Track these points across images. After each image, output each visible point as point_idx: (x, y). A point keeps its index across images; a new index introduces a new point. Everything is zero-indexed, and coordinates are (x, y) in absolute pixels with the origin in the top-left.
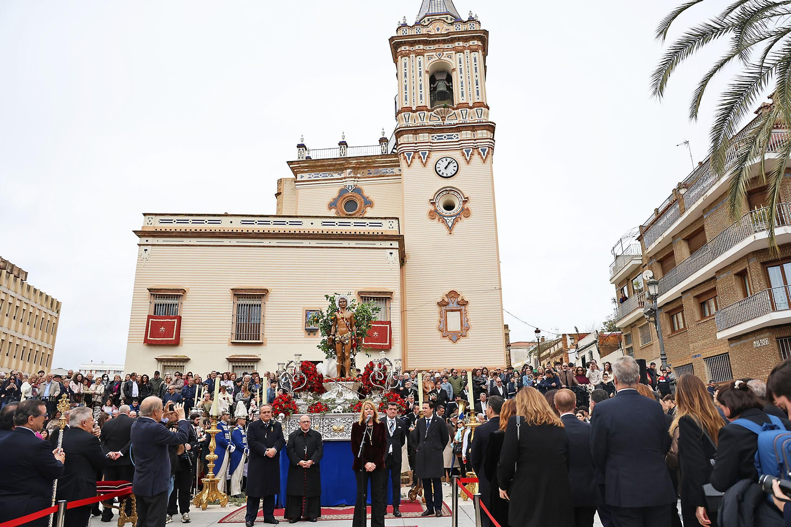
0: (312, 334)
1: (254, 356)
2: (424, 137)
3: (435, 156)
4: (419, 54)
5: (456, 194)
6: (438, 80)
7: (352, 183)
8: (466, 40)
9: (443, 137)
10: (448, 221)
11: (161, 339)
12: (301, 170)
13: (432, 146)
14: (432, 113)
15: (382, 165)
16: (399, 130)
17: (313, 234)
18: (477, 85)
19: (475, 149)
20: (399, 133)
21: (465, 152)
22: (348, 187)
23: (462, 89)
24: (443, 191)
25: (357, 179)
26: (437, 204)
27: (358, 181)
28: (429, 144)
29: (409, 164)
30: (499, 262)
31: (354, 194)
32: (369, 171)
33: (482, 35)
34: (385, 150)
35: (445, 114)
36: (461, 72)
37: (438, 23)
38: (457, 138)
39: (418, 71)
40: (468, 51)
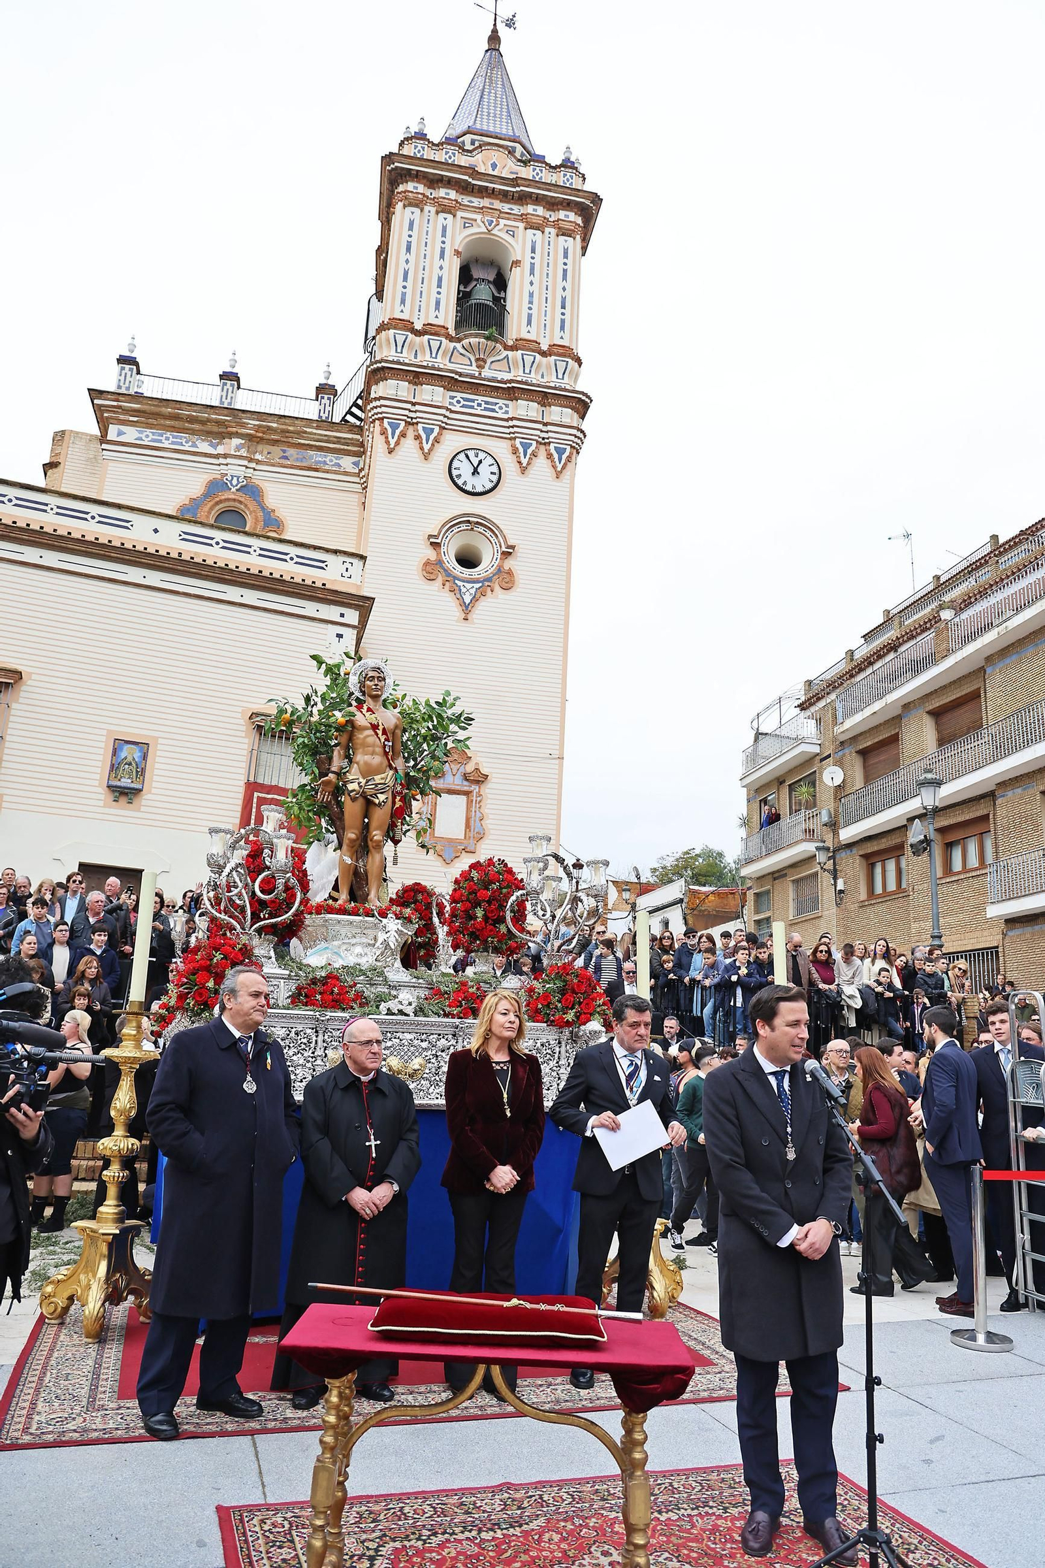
0: (123, 800)
2: (432, 393)
3: (452, 442)
4: (445, 208)
5: (489, 533)
6: (477, 280)
7: (241, 472)
8: (553, 205)
9: (475, 404)
10: (464, 590)
12: (122, 417)
13: (449, 418)
14: (458, 346)
15: (318, 444)
16: (379, 365)
17: (156, 556)
18: (563, 307)
19: (541, 443)
20: (376, 374)
21: (518, 445)
22: (230, 479)
23: (530, 309)
24: (462, 522)
25: (253, 465)
26: (443, 549)
27: (255, 470)
28: (443, 411)
29: (392, 446)
30: (565, 700)
31: (241, 497)
32: (284, 451)
33: (588, 202)
34: (327, 412)
35: (486, 354)
36: (532, 272)
37: (497, 154)
38: (507, 412)
39: (438, 245)
40: (553, 231)
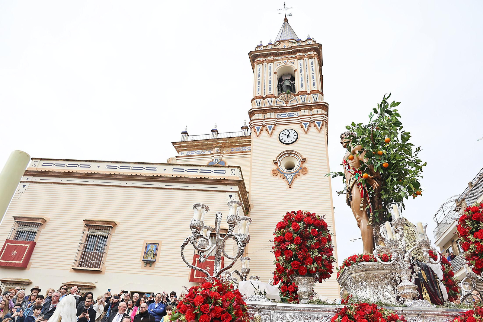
0: (148, 266)
1: (90, 283)
2: (270, 115)
3: (279, 129)
4: (269, 62)
5: (295, 156)
6: (285, 80)
7: (218, 158)
8: (305, 51)
9: (286, 115)
10: (288, 177)
11: (10, 262)
12: (182, 149)
13: (277, 121)
14: (278, 99)
15: (242, 144)
16: (251, 110)
17: (165, 177)
19: (311, 122)
20: (251, 113)
21: (303, 125)
22: (215, 160)
23: (302, 82)
24: (284, 154)
25: (222, 155)
26: (279, 164)
28: (275, 119)
32: (232, 149)
33: (317, 47)
34: (245, 134)
35: (288, 99)
36: (301, 71)
37: (285, 43)
38: (298, 115)
39: (269, 72)
40: (307, 58)
